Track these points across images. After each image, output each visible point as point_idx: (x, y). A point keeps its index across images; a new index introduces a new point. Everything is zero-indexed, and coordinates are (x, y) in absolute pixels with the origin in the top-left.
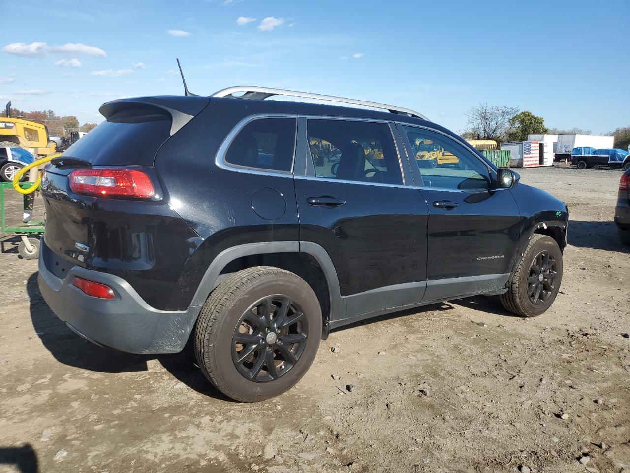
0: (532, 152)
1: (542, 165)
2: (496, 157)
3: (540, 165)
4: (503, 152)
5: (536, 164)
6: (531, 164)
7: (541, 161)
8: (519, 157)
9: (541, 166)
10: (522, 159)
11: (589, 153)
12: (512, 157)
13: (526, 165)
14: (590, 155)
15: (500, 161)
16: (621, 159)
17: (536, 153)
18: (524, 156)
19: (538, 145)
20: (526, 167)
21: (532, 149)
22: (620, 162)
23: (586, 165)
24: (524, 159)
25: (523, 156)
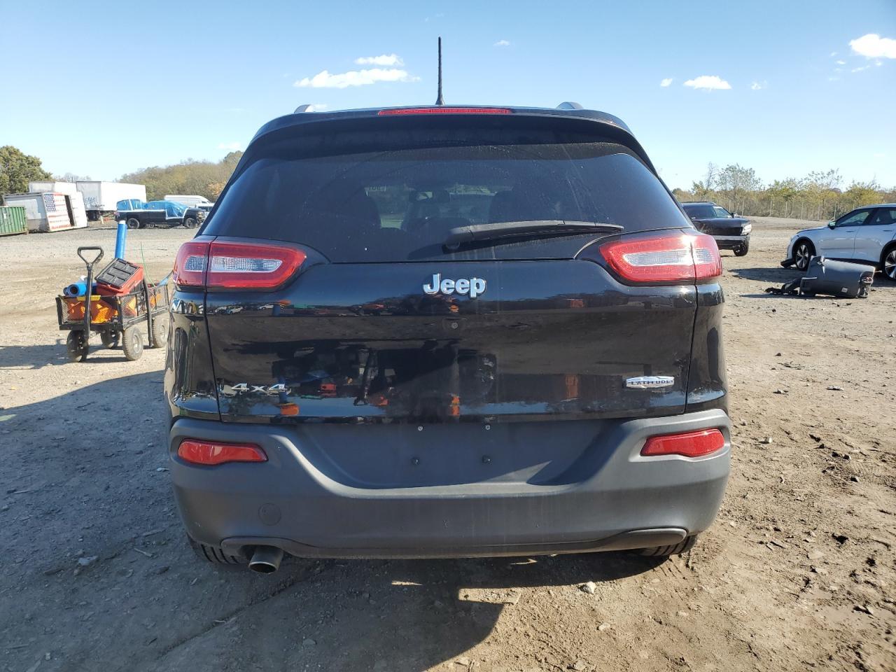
0: (57, 208)
1: (75, 227)
2: (5, 217)
3: (72, 228)
4: (14, 209)
5: (66, 226)
6: (62, 227)
7: (72, 223)
8: (39, 216)
9: (74, 229)
10: (46, 220)
11: (139, 208)
12: (29, 216)
13: (53, 228)
14: (142, 210)
15: (13, 224)
16: (180, 214)
17: (63, 209)
18: (49, 214)
19: (64, 198)
20: (53, 230)
21: (56, 203)
22: (180, 218)
23: (139, 225)
24: (49, 220)
25: (46, 215)
